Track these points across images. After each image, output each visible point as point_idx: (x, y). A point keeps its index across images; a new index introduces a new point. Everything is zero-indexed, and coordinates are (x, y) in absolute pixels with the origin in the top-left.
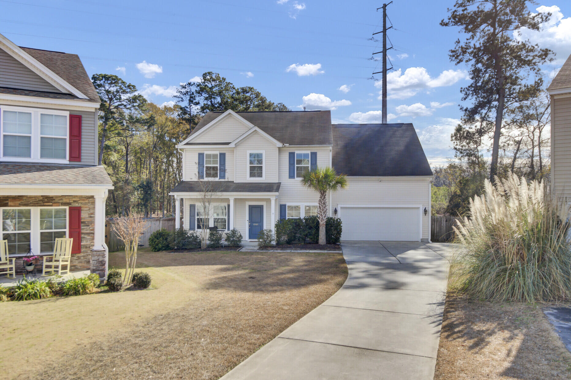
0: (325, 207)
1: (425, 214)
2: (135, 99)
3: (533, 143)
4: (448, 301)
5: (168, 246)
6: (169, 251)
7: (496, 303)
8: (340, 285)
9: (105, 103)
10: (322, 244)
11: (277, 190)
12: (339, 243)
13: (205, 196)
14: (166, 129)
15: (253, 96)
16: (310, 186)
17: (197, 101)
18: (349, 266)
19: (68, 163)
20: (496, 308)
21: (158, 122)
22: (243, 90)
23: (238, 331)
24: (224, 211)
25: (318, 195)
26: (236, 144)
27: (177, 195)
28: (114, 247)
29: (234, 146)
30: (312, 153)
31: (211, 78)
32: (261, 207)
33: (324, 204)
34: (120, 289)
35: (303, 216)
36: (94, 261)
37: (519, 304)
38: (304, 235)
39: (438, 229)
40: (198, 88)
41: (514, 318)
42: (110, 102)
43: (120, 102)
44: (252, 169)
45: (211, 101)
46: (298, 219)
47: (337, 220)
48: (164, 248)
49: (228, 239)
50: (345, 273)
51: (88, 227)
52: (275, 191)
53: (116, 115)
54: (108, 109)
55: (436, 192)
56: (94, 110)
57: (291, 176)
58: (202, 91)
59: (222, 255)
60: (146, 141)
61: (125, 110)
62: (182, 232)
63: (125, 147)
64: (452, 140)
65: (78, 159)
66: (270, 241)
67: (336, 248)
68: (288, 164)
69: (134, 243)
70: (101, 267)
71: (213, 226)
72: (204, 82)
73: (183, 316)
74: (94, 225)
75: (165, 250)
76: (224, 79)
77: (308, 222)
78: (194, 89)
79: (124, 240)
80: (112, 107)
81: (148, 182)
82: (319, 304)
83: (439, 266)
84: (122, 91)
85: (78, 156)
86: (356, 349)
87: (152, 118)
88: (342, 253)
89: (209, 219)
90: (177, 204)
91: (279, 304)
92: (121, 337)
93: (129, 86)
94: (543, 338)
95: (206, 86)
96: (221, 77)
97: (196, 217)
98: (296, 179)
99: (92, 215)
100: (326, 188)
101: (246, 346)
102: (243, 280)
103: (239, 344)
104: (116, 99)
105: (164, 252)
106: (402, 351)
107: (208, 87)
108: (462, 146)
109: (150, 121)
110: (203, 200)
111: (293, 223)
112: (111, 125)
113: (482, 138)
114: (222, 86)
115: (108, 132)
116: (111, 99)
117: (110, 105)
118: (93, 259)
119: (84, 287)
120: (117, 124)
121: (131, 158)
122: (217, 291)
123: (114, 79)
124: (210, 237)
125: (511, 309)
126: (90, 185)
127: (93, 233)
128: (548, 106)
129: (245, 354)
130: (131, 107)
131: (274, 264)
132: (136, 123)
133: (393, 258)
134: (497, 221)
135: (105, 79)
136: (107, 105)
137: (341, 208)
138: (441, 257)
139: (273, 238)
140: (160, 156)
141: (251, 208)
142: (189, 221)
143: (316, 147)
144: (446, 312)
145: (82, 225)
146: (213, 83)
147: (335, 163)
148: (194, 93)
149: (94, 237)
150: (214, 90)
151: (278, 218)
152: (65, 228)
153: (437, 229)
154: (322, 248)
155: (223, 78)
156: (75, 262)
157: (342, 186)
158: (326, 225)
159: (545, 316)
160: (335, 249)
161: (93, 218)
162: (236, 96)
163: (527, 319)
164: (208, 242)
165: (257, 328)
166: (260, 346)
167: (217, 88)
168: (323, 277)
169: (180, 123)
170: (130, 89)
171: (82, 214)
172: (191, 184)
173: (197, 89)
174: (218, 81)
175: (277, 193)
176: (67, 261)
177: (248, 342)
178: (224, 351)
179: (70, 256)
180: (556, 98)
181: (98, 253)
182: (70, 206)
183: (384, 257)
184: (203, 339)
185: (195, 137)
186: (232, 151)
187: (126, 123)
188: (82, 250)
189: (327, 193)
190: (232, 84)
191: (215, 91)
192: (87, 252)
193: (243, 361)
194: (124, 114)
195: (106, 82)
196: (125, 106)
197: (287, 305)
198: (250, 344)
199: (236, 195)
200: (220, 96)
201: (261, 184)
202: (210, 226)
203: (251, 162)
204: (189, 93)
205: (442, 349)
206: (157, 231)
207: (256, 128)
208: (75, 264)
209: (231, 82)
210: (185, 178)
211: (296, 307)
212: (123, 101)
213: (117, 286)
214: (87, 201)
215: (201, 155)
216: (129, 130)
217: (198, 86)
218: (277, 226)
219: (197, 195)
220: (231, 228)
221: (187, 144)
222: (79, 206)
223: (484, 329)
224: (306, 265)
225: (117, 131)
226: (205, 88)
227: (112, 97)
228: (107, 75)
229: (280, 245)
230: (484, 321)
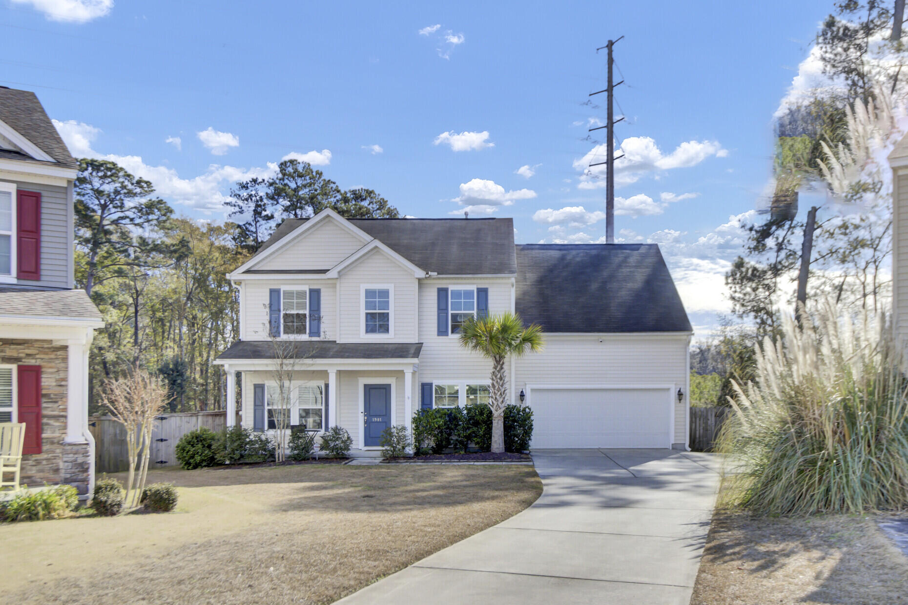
0: (502, 386)
1: (680, 400)
2: (150, 207)
3: (864, 287)
4: (716, 520)
5: (212, 459)
6: (215, 468)
7: (798, 518)
8: (528, 504)
9: (92, 214)
10: (497, 451)
11: (417, 354)
12: (527, 452)
13: (281, 364)
14: (211, 265)
15: (374, 206)
16: (475, 347)
17: (268, 212)
18: (544, 481)
19: (15, 281)
20: (798, 524)
21: (196, 251)
22: (355, 194)
23: (338, 558)
24: (319, 396)
25: (490, 363)
26: (339, 272)
27: (230, 366)
28: (109, 465)
29: (336, 276)
30: (480, 290)
31: (296, 171)
32: (386, 388)
33: (501, 379)
34: (117, 511)
35: (463, 402)
36: (67, 464)
37: (837, 516)
38: (465, 437)
39: (701, 431)
40: (271, 188)
41: (827, 535)
42: (103, 213)
43: (122, 212)
44: (370, 317)
45: (295, 213)
46: (455, 409)
47: (524, 410)
48: (204, 464)
49: (325, 446)
50: (538, 490)
51: (56, 405)
52: (413, 357)
53: (114, 238)
54: (98, 225)
55: (699, 383)
56: (65, 184)
57: (442, 332)
58: (279, 195)
59: (313, 470)
60: (173, 286)
61: (131, 227)
62: (239, 434)
63: (134, 299)
64: (727, 284)
65: (35, 275)
66: (404, 448)
67: (522, 458)
68: (436, 309)
69: (144, 430)
70: (81, 474)
71: (298, 424)
72: (283, 179)
73: (237, 543)
74: (66, 402)
75: (208, 466)
76: (320, 174)
77: (472, 413)
78: (262, 190)
79: (126, 424)
80: (105, 222)
81: (177, 362)
82: (488, 525)
83: (700, 480)
84: (125, 191)
85: (33, 270)
86: (552, 579)
87: (183, 243)
88: (534, 465)
89: (289, 410)
90: (231, 381)
91: (416, 525)
92: (117, 571)
93: (139, 182)
94: (877, 556)
95: (286, 185)
96: (314, 170)
97: (267, 408)
98: (451, 336)
99: (62, 383)
100: (504, 350)
101: (352, 575)
102: (351, 500)
103: (339, 573)
104: (114, 207)
105: (205, 470)
106: (634, 579)
107: (289, 187)
108: (745, 294)
109: (179, 249)
110: (279, 375)
111: (445, 414)
112: (105, 255)
113: (778, 279)
114: (316, 186)
115: (99, 268)
116: (104, 207)
117: (102, 218)
118: (65, 459)
119: (47, 506)
120: (116, 253)
121: (144, 321)
122: (302, 513)
123: (110, 169)
124: (292, 441)
125: (823, 523)
126: (57, 317)
127: (65, 417)
128: (890, 223)
129: (351, 586)
130: (143, 223)
131: (409, 479)
132: (154, 253)
133: (623, 471)
134: (801, 379)
135: (93, 169)
136: (97, 216)
137: (533, 390)
138: (705, 469)
139: (409, 441)
140: (199, 315)
141: (368, 389)
142: (252, 415)
143: (487, 278)
144: (712, 531)
145: (44, 400)
146: (300, 182)
147: (520, 308)
148: (264, 197)
149: (66, 423)
150: (300, 193)
151: (417, 406)
152: (11, 406)
153: (699, 432)
154: (497, 458)
155: (317, 173)
156: (31, 470)
157: (532, 348)
158: (505, 418)
159: (879, 529)
160: (520, 459)
161: (64, 388)
162: (343, 206)
163: (850, 534)
164: (288, 452)
165: (375, 553)
166: (378, 576)
167: (307, 190)
168: (497, 493)
169: (237, 253)
170: (142, 187)
171: (43, 380)
172: (255, 346)
173: (269, 191)
174: (308, 178)
175: (415, 361)
176: (14, 466)
177: (356, 570)
178: (311, 581)
179: (20, 456)
180: (901, 173)
181: (75, 448)
182: (20, 363)
183: (607, 468)
184: (272, 569)
185: (263, 259)
186: (333, 284)
187: (135, 252)
188: (45, 447)
189: (506, 360)
190: (334, 183)
191: (302, 196)
192: (54, 452)
193: (345, 596)
194: (131, 235)
195: (94, 174)
196: (132, 220)
197: (431, 525)
198: (361, 573)
199: (340, 364)
200: (313, 204)
201: (386, 346)
202: (292, 424)
203: (368, 305)
204: (254, 198)
205: (703, 575)
206: (192, 433)
207: (377, 243)
208: (30, 473)
209: (333, 180)
210: (246, 335)
211: (447, 528)
212: (128, 210)
213: (112, 506)
214: (53, 356)
215: (274, 294)
216: (139, 265)
217: (271, 184)
218: (415, 420)
219: (267, 365)
220: (332, 424)
221: (248, 272)
222: (37, 364)
223: (776, 549)
224: (466, 481)
225: (116, 268)
226: (283, 190)
227: (106, 203)
228: (96, 161)
229: (420, 454)
230: (776, 541)
